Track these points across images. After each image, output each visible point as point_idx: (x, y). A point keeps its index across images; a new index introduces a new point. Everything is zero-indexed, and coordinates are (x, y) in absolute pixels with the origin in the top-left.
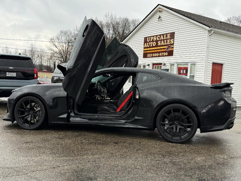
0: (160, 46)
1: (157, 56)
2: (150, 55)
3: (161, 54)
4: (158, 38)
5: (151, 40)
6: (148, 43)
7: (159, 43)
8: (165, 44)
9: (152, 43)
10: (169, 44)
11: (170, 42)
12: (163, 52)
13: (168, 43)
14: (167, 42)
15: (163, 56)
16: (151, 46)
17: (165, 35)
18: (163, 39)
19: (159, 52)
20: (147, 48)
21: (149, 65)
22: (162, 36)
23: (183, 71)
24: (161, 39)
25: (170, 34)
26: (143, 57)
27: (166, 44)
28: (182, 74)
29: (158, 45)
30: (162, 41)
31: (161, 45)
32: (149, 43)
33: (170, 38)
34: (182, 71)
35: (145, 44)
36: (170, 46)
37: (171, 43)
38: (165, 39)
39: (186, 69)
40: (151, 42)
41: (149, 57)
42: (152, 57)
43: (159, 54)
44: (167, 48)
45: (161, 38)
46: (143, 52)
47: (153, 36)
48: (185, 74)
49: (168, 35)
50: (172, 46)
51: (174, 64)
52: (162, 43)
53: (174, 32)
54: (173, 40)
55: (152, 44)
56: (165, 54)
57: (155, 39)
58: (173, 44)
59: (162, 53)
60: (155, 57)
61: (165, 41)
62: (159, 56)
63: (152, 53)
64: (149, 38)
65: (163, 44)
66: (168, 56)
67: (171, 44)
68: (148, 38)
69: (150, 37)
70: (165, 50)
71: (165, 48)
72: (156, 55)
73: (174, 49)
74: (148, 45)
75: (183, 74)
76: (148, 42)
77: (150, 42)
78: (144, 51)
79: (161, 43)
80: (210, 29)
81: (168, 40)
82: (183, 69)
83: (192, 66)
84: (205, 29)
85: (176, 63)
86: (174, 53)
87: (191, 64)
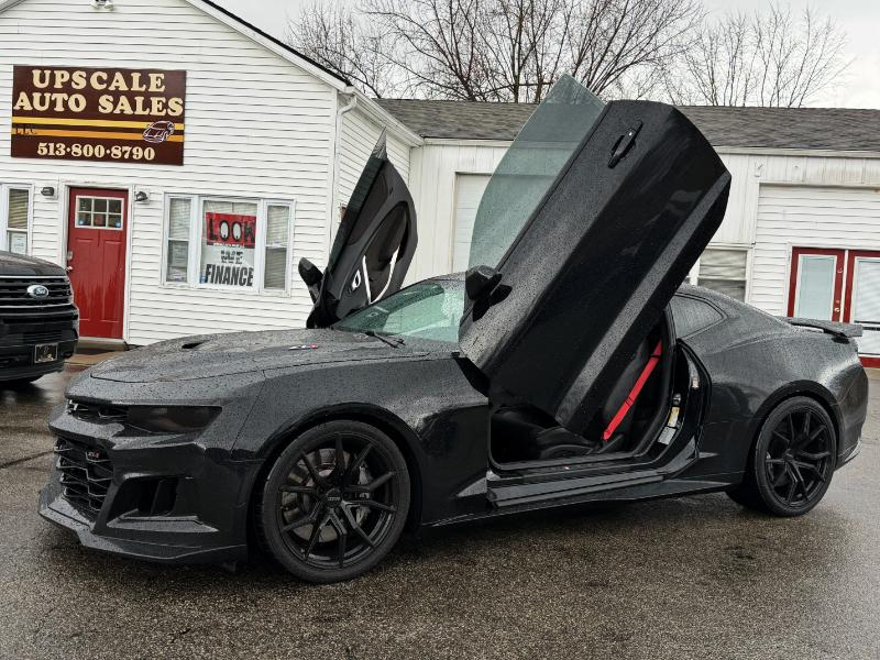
0: (111, 117)
1: (94, 158)
2: (56, 149)
3: (116, 151)
4: (100, 80)
5: (58, 85)
6: (37, 96)
7: (105, 103)
8: (139, 111)
9: (65, 96)
10: (163, 114)
11: (166, 106)
12: (132, 143)
13: (155, 112)
14: (147, 105)
15: (131, 160)
16: (59, 108)
17: (136, 77)
18: (123, 87)
19: (108, 144)
20: (34, 113)
21: (49, 192)
22: (118, 76)
23: (231, 231)
24: (112, 88)
25: (162, 76)
26: (9, 152)
27: (146, 113)
28: (225, 240)
29: (101, 110)
30: (123, 99)
31: (117, 111)
32: (47, 95)
33: (162, 89)
34: (224, 226)
35: (23, 95)
36: (164, 126)
37: (171, 113)
38: (139, 94)
39: (249, 225)
40: (58, 91)
41: (47, 157)
42: (68, 156)
43: (108, 148)
44: (153, 132)
45: (114, 84)
46: (9, 129)
47: (71, 70)
48: (237, 241)
49: (153, 77)
50: (178, 127)
51: (188, 201)
52: (119, 107)
53: (184, 72)
54: (181, 101)
55: (65, 103)
56: (138, 152)
57: (83, 84)
58: (181, 119)
59: (127, 148)
60: (82, 158)
61: (139, 100)
62: (107, 158)
63: (69, 142)
64: (48, 73)
65: (128, 111)
66: (156, 161)
67: (167, 117)
68: (36, 74)
69: (53, 69)
70: (139, 137)
71: (141, 131)
72: (88, 150)
73: (187, 138)
74: (42, 103)
75: (230, 239)
76: (42, 91)
77: (51, 89)
78: (15, 126)
79: (115, 104)
80: (350, 90)
81: (154, 100)
82: (231, 220)
83: (275, 212)
84: (330, 86)
85: (200, 195)
86: (186, 153)
87: (270, 207)
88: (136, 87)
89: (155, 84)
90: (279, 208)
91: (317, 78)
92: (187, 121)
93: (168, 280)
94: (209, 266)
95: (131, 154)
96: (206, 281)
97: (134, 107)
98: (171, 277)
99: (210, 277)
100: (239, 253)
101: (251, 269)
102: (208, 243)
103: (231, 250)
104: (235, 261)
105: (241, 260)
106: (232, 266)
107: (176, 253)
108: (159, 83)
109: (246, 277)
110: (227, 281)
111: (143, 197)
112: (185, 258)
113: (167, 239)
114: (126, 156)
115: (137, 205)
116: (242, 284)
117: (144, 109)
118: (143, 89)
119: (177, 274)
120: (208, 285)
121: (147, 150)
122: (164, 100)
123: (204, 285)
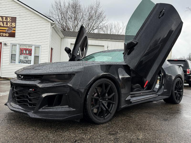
8: (5, 25)
11: (11, 24)
13: (9, 26)
14: (7, 24)
17: (4, 18)
18: (1, 20)
25: (11, 18)
27: (7, 26)
28: (24, 54)
30: (1, 23)
33: (11, 21)
36: (11, 29)
38: (5, 22)
39: (30, 51)
44: (8, 30)
48: (27, 54)
49: (8, 18)
50: (14, 29)
51: (16, 45)
53: (16, 17)
54: (15, 24)
56: (4, 34)
58: (15, 27)
59: (2, 33)
61: (5, 23)
65: (2, 25)
66: (8, 36)
67: (12, 27)
70: (5, 31)
71: (5, 30)
73: (16, 31)
80: (54, 23)
81: (9, 23)
82: (26, 50)
83: (36, 48)
84: (49, 22)
85: (19, 44)
86: (16, 35)
87: (35, 47)
88: (4, 20)
89: (9, 20)
90: (37, 47)
91: (46, 20)
92: (16, 28)
93: (11, 63)
94: (21, 60)
95: (3, 35)
96: (20, 63)
97: (4, 24)
98: (11, 62)
99: (21, 62)
100: (28, 57)
101: (31, 60)
102: (20, 55)
103: (26, 56)
104: (27, 58)
105: (28, 58)
106: (26, 60)
107: (13, 57)
108: (10, 19)
109: (29, 62)
110: (25, 63)
111: (5, 44)
112: (15, 58)
113: (11, 53)
114: (2, 35)
115: (4, 46)
116: (28, 64)
117: (6, 25)
118: (6, 20)
119: (13, 61)
120: (20, 64)
121: (6, 34)
122: (11, 23)
123: (19, 64)
